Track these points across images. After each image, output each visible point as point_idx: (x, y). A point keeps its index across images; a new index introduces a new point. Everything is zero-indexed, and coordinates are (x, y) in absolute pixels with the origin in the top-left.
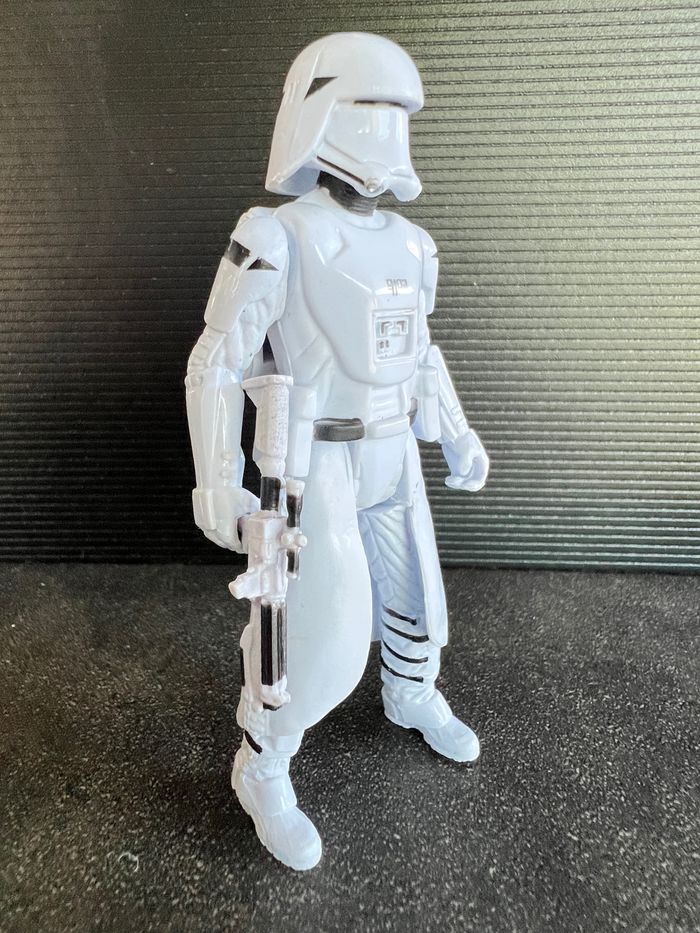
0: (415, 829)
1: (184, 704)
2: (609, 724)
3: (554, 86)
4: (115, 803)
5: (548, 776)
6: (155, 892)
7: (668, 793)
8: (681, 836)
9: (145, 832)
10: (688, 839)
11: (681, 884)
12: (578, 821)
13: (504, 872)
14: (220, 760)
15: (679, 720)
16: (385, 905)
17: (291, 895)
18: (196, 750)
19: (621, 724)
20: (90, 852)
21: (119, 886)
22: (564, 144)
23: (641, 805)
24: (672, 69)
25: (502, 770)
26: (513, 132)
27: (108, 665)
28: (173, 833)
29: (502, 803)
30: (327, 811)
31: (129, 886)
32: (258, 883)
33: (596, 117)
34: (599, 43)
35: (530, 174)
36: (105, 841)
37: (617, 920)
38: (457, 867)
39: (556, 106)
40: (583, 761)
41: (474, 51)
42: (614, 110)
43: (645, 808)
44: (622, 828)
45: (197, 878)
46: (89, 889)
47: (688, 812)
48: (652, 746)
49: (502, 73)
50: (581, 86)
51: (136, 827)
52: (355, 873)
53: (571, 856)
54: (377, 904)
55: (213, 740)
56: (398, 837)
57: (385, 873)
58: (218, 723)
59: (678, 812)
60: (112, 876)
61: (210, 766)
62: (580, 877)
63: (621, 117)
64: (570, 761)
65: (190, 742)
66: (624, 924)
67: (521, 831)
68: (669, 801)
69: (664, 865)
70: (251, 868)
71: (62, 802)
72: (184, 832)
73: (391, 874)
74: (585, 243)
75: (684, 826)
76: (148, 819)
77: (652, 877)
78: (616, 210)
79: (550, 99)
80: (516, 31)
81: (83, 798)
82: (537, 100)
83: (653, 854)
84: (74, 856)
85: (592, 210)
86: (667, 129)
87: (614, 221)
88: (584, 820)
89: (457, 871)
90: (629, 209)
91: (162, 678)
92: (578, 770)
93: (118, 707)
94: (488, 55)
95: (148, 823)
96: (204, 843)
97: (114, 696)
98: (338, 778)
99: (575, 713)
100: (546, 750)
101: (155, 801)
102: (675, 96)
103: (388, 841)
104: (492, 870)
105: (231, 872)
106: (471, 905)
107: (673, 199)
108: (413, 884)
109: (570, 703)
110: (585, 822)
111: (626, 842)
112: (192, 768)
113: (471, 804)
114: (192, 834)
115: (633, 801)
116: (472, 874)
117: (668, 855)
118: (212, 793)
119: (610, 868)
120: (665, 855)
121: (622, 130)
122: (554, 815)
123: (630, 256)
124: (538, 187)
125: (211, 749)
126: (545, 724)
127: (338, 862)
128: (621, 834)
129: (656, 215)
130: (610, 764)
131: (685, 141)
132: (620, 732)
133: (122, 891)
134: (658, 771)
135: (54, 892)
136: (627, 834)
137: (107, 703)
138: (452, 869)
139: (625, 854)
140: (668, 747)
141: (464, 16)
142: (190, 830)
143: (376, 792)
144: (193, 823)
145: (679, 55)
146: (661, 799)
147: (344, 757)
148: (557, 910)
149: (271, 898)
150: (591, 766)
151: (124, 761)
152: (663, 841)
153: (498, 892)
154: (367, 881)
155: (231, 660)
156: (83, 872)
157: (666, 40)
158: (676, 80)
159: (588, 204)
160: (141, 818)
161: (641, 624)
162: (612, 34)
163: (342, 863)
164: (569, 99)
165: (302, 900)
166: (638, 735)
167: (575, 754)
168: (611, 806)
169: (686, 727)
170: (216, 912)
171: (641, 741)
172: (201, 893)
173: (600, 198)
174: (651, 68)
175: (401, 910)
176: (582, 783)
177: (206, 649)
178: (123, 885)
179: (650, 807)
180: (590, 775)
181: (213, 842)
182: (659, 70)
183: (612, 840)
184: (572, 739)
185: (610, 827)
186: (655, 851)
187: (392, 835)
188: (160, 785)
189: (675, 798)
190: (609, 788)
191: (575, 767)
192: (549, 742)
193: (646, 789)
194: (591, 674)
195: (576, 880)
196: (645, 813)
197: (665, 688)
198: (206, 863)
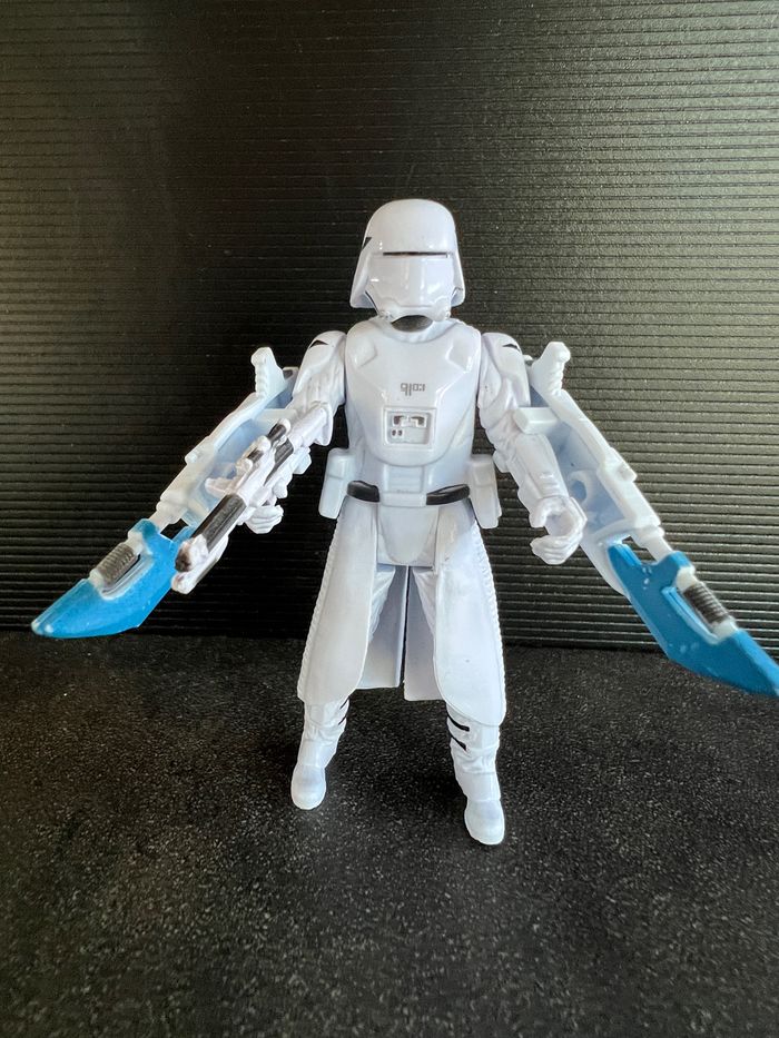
0: (464, 890)
1: (239, 773)
2: (649, 799)
4: (183, 861)
5: (590, 845)
6: (227, 939)
7: (701, 863)
8: (712, 901)
10: (718, 903)
12: (617, 886)
13: (547, 929)
14: (278, 825)
15: (718, 797)
16: (439, 954)
17: (352, 944)
18: (254, 815)
19: (661, 800)
20: (166, 903)
21: (195, 933)
23: (677, 872)
25: (546, 839)
27: (162, 734)
28: (240, 888)
29: (545, 869)
31: (205, 933)
32: (322, 933)
36: (178, 894)
37: (649, 971)
40: (623, 833)
43: (679, 876)
44: (657, 893)
45: (265, 927)
46: (168, 935)
47: (720, 880)
48: (689, 819)
51: (205, 883)
52: (409, 926)
54: (431, 953)
56: (449, 896)
57: (438, 926)
58: (274, 790)
59: (711, 879)
60: (189, 924)
61: (270, 829)
62: (616, 934)
64: (610, 832)
65: (248, 808)
66: (655, 975)
67: (563, 893)
68: (702, 870)
71: (134, 859)
73: (443, 928)
75: (715, 892)
76: (214, 875)
81: (154, 856)
83: (685, 916)
84: (151, 907)
87: (659, 308)
88: (622, 886)
89: (503, 926)
92: (617, 840)
93: (176, 774)
95: (216, 880)
96: (269, 899)
97: (172, 764)
98: (391, 843)
99: (616, 788)
100: (588, 822)
101: (221, 859)
103: (439, 900)
104: (535, 927)
105: (296, 922)
106: (517, 955)
107: (717, 288)
108: (464, 937)
109: (611, 779)
111: (660, 904)
112: (253, 831)
113: (517, 869)
115: (668, 869)
116: (517, 930)
117: (698, 917)
118: (273, 855)
119: (644, 927)
120: (695, 917)
122: (594, 881)
126: (587, 797)
127: (394, 916)
128: (656, 898)
132: (659, 807)
133: (199, 937)
134: (694, 843)
135: (137, 936)
136: (662, 899)
139: (658, 915)
140: (706, 822)
142: (255, 886)
144: (258, 880)
146: (695, 868)
148: (595, 961)
149: (334, 945)
150: (630, 836)
151: (188, 824)
152: (694, 905)
153: (541, 945)
154: (421, 933)
155: (283, 731)
156: (161, 921)
160: (209, 875)
161: (684, 705)
163: (398, 918)
165: (363, 947)
166: (677, 809)
167: (616, 826)
168: (647, 873)
170: (285, 956)
171: (679, 816)
172: (270, 941)
173: (646, 285)
175: (453, 958)
176: (620, 852)
178: (199, 932)
179: (683, 875)
180: (629, 844)
181: (278, 897)
183: (647, 903)
184: (612, 812)
185: (646, 892)
186: (688, 914)
187: (443, 894)
188: (225, 847)
189: (708, 868)
190: (647, 857)
191: (615, 839)
192: (591, 815)
193: (682, 859)
194: (634, 752)
195: (613, 936)
196: (679, 880)
197: (705, 767)
198: (272, 915)
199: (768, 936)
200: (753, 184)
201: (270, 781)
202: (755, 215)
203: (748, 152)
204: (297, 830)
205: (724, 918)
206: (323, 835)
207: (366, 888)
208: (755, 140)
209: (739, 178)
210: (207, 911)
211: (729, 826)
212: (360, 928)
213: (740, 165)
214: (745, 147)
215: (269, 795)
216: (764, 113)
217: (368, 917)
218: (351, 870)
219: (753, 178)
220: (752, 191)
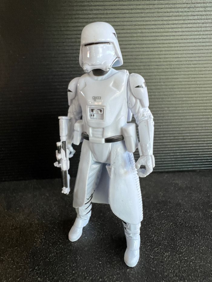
1: (35, 226)
3: (140, 31)
7: (179, 240)
8: (182, 253)
9: (22, 270)
10: (184, 253)
11: (182, 268)
12: (153, 251)
18: (39, 241)
19: (166, 220)
22: (143, 48)
24: (173, 26)
26: (129, 44)
28: (31, 269)
30: (79, 257)
33: (152, 40)
34: (151, 18)
35: (134, 57)
38: (118, 270)
39: (140, 37)
40: (155, 233)
41: (115, 20)
42: (158, 38)
43: (172, 245)
44: (166, 252)
47: (184, 245)
48: (174, 226)
49: (124, 27)
50: (147, 31)
51: (19, 269)
52: (87, 276)
53: (151, 263)
55: (44, 237)
56: (101, 263)
57: (97, 275)
58: (46, 231)
59: (181, 245)
61: (43, 245)
62: (153, 269)
63: (159, 40)
64: (152, 233)
65: (37, 239)
69: (177, 262)
70: (55, 278)
72: (34, 269)
73: (98, 275)
74: (151, 77)
75: (183, 250)
77: (174, 266)
78: (159, 67)
79: (139, 35)
80: (128, 14)
82: (135, 35)
85: (153, 67)
86: (173, 43)
87: (160, 70)
89: (118, 272)
90: (163, 67)
91: (29, 218)
92: (154, 235)
94: (120, 21)
95: (23, 267)
96: (41, 272)
97: (13, 226)
99: (153, 218)
101: (25, 259)
102: (174, 34)
103: (97, 265)
107: (175, 64)
108: (105, 277)
109: (152, 215)
110: (155, 252)
111: (167, 256)
112: (38, 247)
114: (37, 269)
115: (169, 243)
117: (178, 259)
118: (44, 255)
119: (162, 265)
120: (177, 259)
121: (160, 44)
122: (147, 250)
123: (164, 80)
124: (137, 61)
125: (43, 240)
126: (144, 222)
127: (82, 273)
128: (165, 254)
129: (171, 68)
130: (163, 232)
131: (177, 47)
132: (166, 222)
134: (176, 233)
136: (167, 254)
137: (11, 228)
138: (116, 271)
139: (166, 260)
140: (179, 226)
141: (112, 10)
142: (36, 268)
143: (94, 249)
145: (175, 22)
146: (177, 242)
147: (85, 238)
150: (157, 234)
151: (16, 247)
152: (177, 255)
153: (130, 277)
154: (91, 278)
155: (51, 210)
157: (171, 18)
158: (174, 29)
159: (152, 66)
160: (21, 266)
161: (172, 188)
162: (155, 15)
163: (84, 273)
164: (144, 35)
166: (171, 223)
167: (153, 231)
168: (163, 246)
169: (184, 219)
171: (171, 225)
174: (167, 26)
176: (155, 239)
177: (43, 207)
179: (173, 245)
180: (157, 236)
181: (44, 271)
182: (169, 26)
183: (163, 256)
184: (152, 226)
185: (162, 252)
186: (175, 258)
187: (99, 262)
188: (27, 254)
189: (180, 241)
190: (162, 240)
191: (153, 235)
192: (146, 228)
193: (173, 239)
194: (158, 205)
195: (152, 270)
196: (172, 247)
197: (178, 208)
198: (41, 278)
199: (199, 263)
200: (184, 32)
201: (45, 228)
202: (185, 41)
203: (182, 22)
204: (52, 245)
205: (186, 258)
206: (61, 246)
207: (73, 263)
208: (184, 18)
209: (180, 30)
210: (18, 280)
211: (186, 226)
212: (70, 279)
213: (180, 26)
214: (181, 20)
215: (44, 233)
216: (186, 9)
217: (73, 274)
218: (69, 257)
219: (184, 30)
220: (184, 34)
